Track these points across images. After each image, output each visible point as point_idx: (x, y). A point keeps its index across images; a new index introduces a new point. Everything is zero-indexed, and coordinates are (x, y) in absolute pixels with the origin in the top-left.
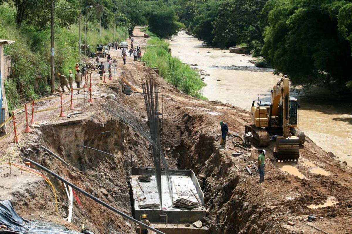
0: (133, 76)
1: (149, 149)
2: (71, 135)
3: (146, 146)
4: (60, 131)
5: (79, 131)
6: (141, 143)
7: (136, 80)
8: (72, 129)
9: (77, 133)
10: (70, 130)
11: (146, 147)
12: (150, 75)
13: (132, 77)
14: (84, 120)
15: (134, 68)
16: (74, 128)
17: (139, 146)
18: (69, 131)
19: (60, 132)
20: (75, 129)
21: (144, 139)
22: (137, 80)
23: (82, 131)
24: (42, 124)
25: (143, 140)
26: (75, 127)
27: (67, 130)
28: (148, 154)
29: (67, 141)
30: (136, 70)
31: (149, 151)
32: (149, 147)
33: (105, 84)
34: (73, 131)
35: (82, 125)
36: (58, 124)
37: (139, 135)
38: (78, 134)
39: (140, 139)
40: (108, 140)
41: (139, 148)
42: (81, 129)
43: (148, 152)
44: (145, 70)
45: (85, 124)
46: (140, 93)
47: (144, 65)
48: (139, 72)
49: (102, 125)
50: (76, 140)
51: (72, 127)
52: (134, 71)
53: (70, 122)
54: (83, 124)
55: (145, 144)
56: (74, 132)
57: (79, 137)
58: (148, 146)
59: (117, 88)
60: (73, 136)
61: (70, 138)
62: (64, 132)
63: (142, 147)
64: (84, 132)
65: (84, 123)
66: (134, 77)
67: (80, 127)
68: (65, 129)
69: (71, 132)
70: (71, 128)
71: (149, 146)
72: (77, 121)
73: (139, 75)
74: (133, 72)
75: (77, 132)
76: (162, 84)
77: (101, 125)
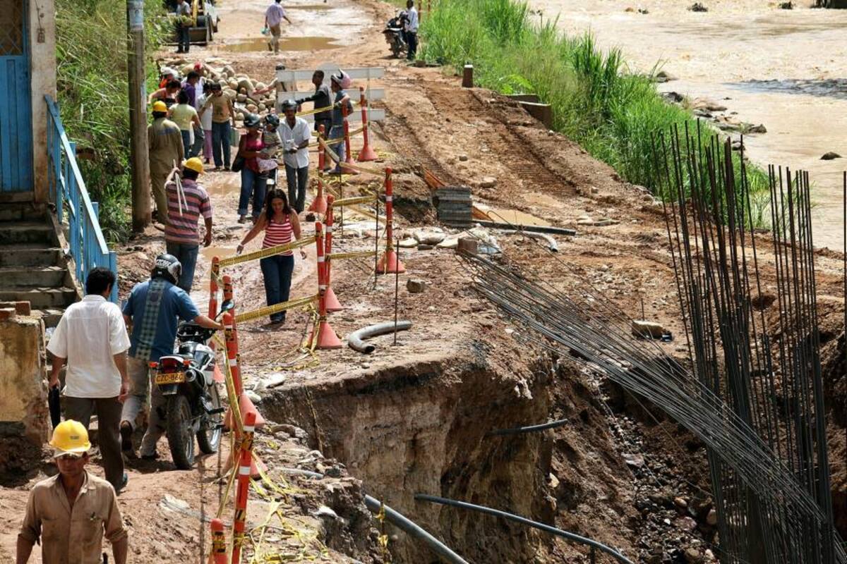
0: (423, 139)
1: (632, 523)
2: (391, 444)
3: (618, 509)
4: (345, 419)
5: (429, 423)
6: (594, 494)
7: (441, 160)
8: (396, 413)
9: (420, 431)
10: (389, 414)
11: (621, 511)
12: (513, 132)
13: (421, 144)
14: (449, 362)
15: (419, 98)
16: (408, 404)
17: (584, 507)
18: (381, 421)
19: (346, 428)
20: (413, 409)
21: (607, 471)
22: (452, 162)
23: (443, 419)
24: (267, 383)
25: (602, 478)
26: (414, 400)
27: (375, 417)
28: (630, 548)
29: (374, 473)
30: (429, 108)
31: (637, 533)
32: (634, 513)
33: (354, 183)
34: (402, 423)
35: (443, 385)
36: (337, 384)
37: (579, 449)
38: (424, 435)
39: (585, 469)
40: (513, 471)
41: (585, 519)
42: (437, 409)
43: (632, 539)
44: (477, 106)
45: (460, 381)
46: (520, 228)
47: (468, 82)
48: (451, 117)
49: (521, 386)
50: (413, 468)
51: (398, 399)
52: (424, 114)
53: (390, 376)
54: (448, 382)
55: (612, 500)
56: (409, 425)
57: (429, 451)
58: (630, 508)
59: (418, 201)
60: (404, 446)
61: (389, 458)
62: (361, 427)
63: (597, 513)
64: (448, 426)
65: (452, 378)
66: (431, 146)
67: (433, 399)
68: (368, 413)
69: (393, 424)
70: (394, 403)
71: (636, 506)
72: (421, 365)
73: (451, 132)
74: (416, 121)
75: (420, 424)
76: (589, 182)
77: (517, 389)
